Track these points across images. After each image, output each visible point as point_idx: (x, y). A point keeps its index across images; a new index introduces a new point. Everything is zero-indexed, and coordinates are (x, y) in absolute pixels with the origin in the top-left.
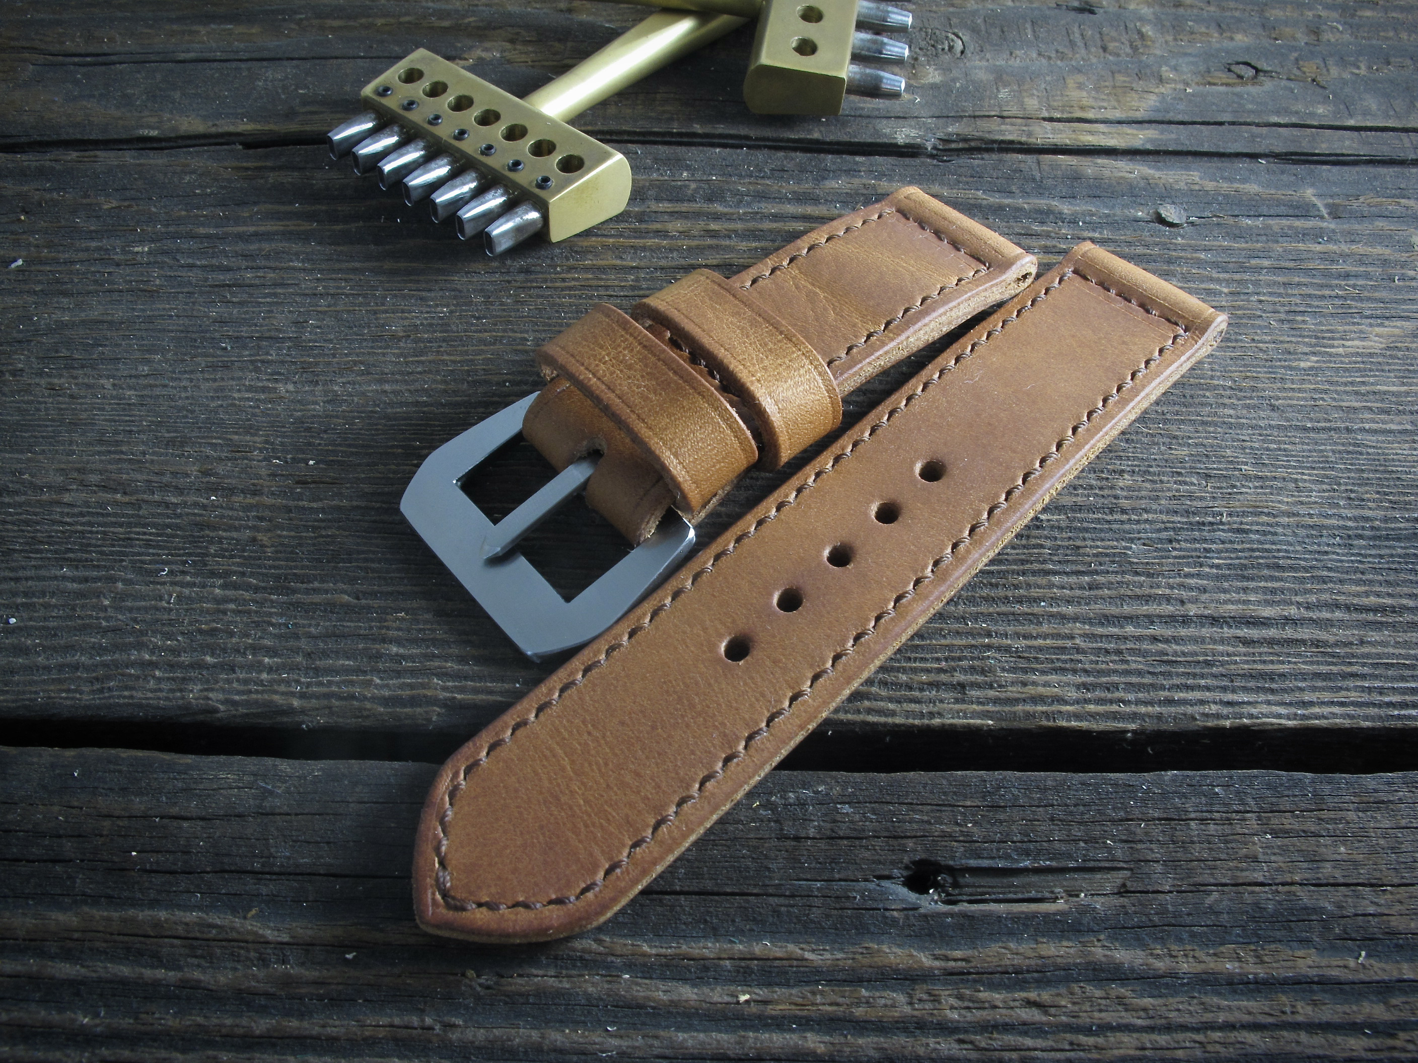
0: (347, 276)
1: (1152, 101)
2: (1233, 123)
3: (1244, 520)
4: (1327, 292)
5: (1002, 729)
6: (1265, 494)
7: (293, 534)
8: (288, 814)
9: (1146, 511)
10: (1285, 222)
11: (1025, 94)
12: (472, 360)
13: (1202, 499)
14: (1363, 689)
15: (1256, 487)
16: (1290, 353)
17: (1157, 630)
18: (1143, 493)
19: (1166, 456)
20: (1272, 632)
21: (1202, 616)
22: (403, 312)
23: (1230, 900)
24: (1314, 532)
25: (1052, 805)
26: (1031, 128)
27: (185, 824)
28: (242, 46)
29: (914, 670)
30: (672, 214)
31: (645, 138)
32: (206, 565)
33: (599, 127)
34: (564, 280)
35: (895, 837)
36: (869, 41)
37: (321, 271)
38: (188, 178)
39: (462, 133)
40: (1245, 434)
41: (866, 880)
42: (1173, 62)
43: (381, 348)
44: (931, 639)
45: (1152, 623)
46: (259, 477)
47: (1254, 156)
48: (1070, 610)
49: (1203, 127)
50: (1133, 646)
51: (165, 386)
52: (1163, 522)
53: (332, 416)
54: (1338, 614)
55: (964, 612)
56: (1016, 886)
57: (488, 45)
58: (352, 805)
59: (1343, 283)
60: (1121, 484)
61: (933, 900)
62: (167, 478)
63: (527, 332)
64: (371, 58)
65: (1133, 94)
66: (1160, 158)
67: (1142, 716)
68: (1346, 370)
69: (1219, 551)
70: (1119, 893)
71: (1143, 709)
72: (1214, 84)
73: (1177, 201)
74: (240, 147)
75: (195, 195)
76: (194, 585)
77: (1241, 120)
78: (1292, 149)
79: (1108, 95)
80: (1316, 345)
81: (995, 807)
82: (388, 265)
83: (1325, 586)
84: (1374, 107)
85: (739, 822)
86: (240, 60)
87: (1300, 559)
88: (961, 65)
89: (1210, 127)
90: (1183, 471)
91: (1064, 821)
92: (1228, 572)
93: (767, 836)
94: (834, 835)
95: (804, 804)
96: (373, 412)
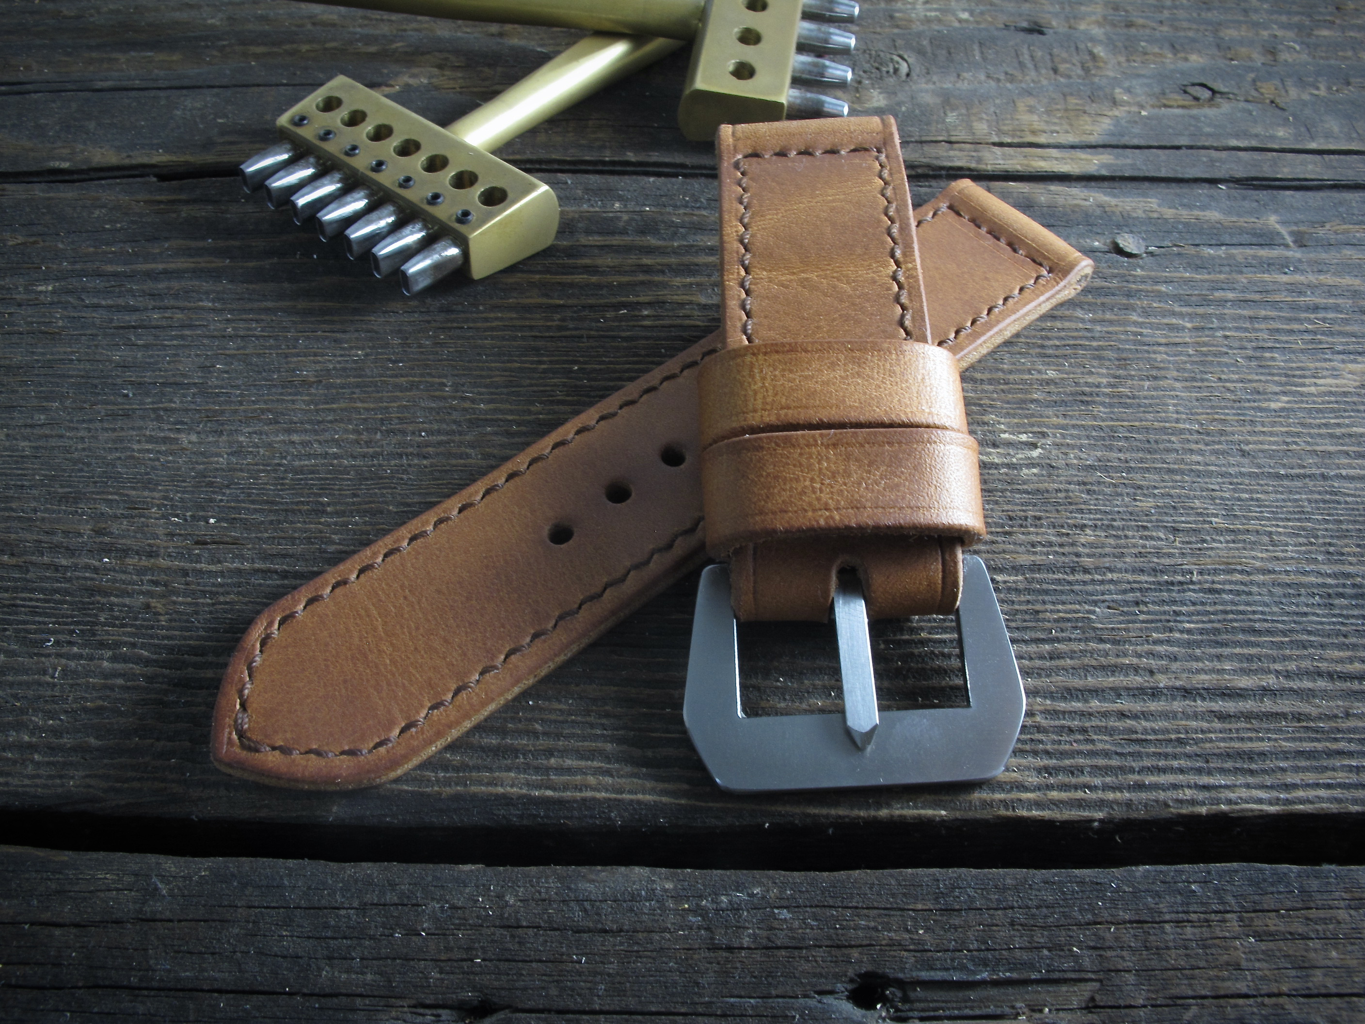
0: (257, 317)
1: (1106, 124)
2: (1191, 147)
3: (1216, 579)
4: (1296, 326)
5: (957, 819)
6: (1238, 549)
7: (190, 600)
8: (170, 921)
9: (1110, 570)
10: (1249, 251)
11: (973, 118)
12: (387, 408)
13: (1170, 555)
14: (1350, 769)
15: (1227, 542)
16: (1259, 393)
17: (1125, 704)
18: (1107, 550)
19: (1130, 509)
20: (1249, 705)
21: (1173, 688)
22: (315, 355)
23: (1211, 1015)
24: (1291, 591)
25: (1012, 908)
26: (980, 154)
27: (57, 932)
28: (162, 73)
30: (601, 247)
31: (576, 167)
32: (94, 635)
33: (528, 155)
34: (486, 320)
35: (839, 947)
36: (809, 64)
37: (231, 311)
38: (97, 213)
39: (380, 164)
40: (1214, 483)
41: (806, 996)
42: (1127, 84)
43: (290, 394)
45: (1119, 696)
46: (156, 536)
47: (1213, 182)
49: (1160, 152)
50: (1099, 724)
51: (61, 436)
52: (1129, 583)
53: (235, 470)
54: (1321, 684)
56: (974, 1001)
57: (415, 70)
58: (240, 910)
59: (1312, 316)
60: (1083, 540)
61: (880, 1017)
62: (58, 538)
63: (446, 376)
64: (295, 85)
65: (1086, 117)
66: (1116, 184)
67: (1109, 804)
68: (1319, 411)
69: (1190, 614)
70: (1087, 1008)
71: (1111, 796)
72: (1170, 107)
73: (1134, 229)
74: (155, 179)
75: (105, 230)
76: (80, 657)
77: (1199, 144)
78: (1253, 174)
79: (1060, 118)
80: (1286, 384)
81: (948, 910)
82: (302, 304)
83: (1306, 652)
84: (1336, 129)
85: (665, 930)
86: (159, 89)
87: (1277, 621)
88: (907, 88)
89: (1167, 152)
90: (1149, 525)
91: (1026, 925)
92: (1199, 637)
93: (697, 946)
94: (770, 944)
95: (738, 909)
96: (279, 465)
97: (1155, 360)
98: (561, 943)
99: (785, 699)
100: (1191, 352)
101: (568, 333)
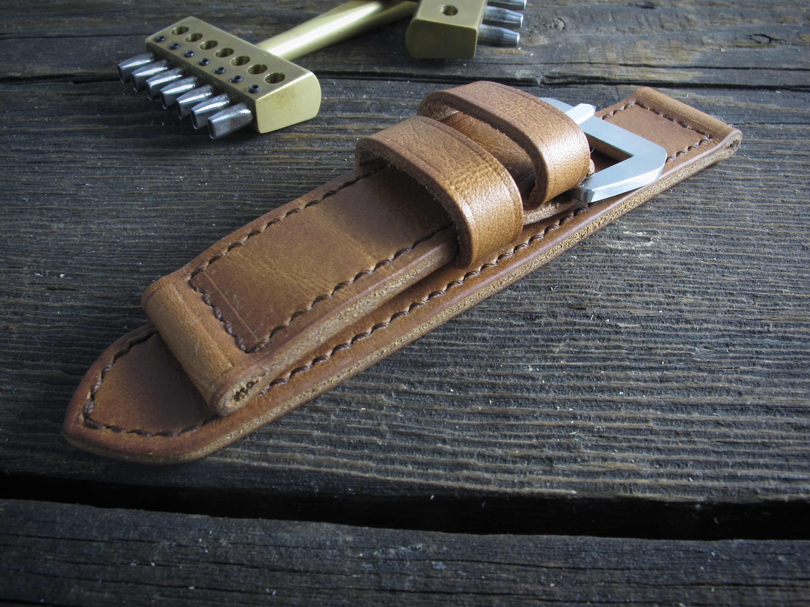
0: (118, 157)
1: (697, 55)
2: (756, 68)
3: (787, 330)
5: (585, 498)
6: (803, 310)
7: (35, 324)
9: (705, 321)
10: (799, 127)
11: (606, 51)
12: (192, 209)
13: (751, 313)
15: (794, 306)
17: (719, 416)
18: (703, 308)
19: (720, 282)
21: (757, 405)
22: (151, 178)
25: (629, 569)
26: (611, 70)
28: (89, 29)
29: (509, 446)
30: (351, 119)
31: (341, 76)
34: (268, 159)
35: (483, 594)
36: (495, 11)
37: (102, 154)
38: (31, 99)
39: (205, 61)
40: (782, 266)
42: (711, 35)
43: (130, 201)
44: (524, 420)
45: (715, 410)
46: (22, 284)
47: (772, 88)
48: (644, 398)
49: (734, 71)
50: (700, 430)
52: (720, 331)
53: (83, 245)
55: (554, 399)
57: (246, 26)
58: (20, 538)
60: (685, 301)
63: (235, 191)
65: (684, 52)
67: (709, 490)
69: (769, 354)
71: (710, 484)
72: (741, 47)
73: (718, 113)
74: (72, 83)
75: (34, 109)
77: (761, 67)
78: (800, 83)
79: (665, 51)
81: (576, 569)
82: (148, 150)
85: (342, 573)
86: (86, 36)
88: (563, 35)
89: (740, 71)
90: (735, 292)
91: (640, 583)
92: (777, 370)
93: (366, 587)
94: (427, 589)
95: (402, 560)
96: (114, 242)
97: (735, 189)
98: (258, 578)
99: (454, 405)
100: (761, 185)
101: (322, 167)
